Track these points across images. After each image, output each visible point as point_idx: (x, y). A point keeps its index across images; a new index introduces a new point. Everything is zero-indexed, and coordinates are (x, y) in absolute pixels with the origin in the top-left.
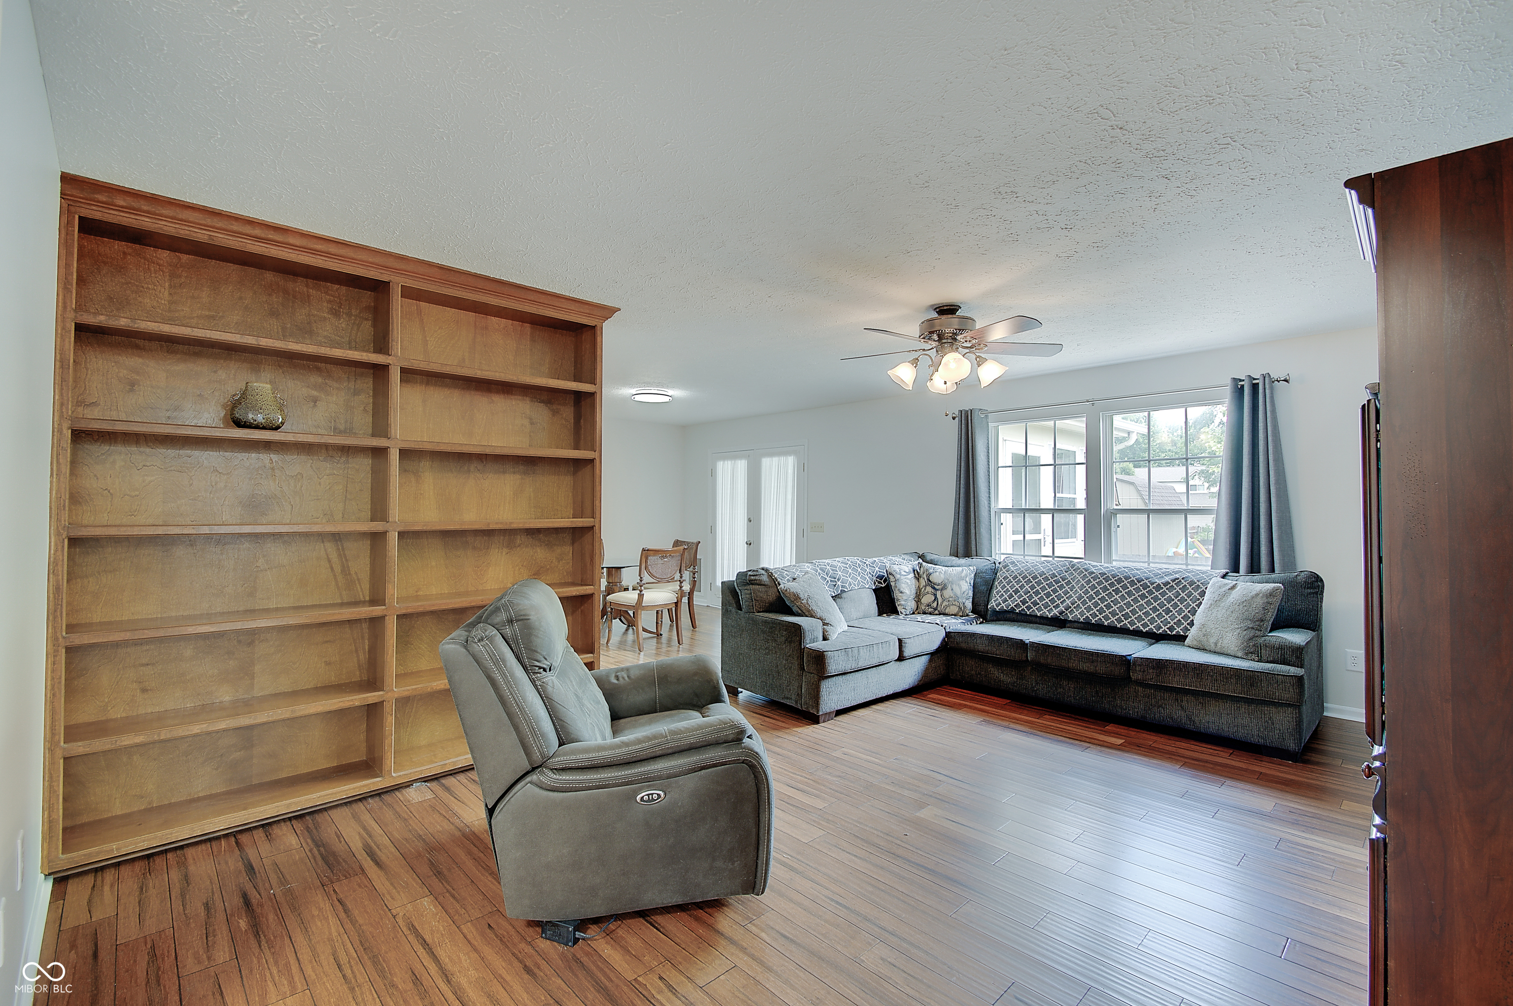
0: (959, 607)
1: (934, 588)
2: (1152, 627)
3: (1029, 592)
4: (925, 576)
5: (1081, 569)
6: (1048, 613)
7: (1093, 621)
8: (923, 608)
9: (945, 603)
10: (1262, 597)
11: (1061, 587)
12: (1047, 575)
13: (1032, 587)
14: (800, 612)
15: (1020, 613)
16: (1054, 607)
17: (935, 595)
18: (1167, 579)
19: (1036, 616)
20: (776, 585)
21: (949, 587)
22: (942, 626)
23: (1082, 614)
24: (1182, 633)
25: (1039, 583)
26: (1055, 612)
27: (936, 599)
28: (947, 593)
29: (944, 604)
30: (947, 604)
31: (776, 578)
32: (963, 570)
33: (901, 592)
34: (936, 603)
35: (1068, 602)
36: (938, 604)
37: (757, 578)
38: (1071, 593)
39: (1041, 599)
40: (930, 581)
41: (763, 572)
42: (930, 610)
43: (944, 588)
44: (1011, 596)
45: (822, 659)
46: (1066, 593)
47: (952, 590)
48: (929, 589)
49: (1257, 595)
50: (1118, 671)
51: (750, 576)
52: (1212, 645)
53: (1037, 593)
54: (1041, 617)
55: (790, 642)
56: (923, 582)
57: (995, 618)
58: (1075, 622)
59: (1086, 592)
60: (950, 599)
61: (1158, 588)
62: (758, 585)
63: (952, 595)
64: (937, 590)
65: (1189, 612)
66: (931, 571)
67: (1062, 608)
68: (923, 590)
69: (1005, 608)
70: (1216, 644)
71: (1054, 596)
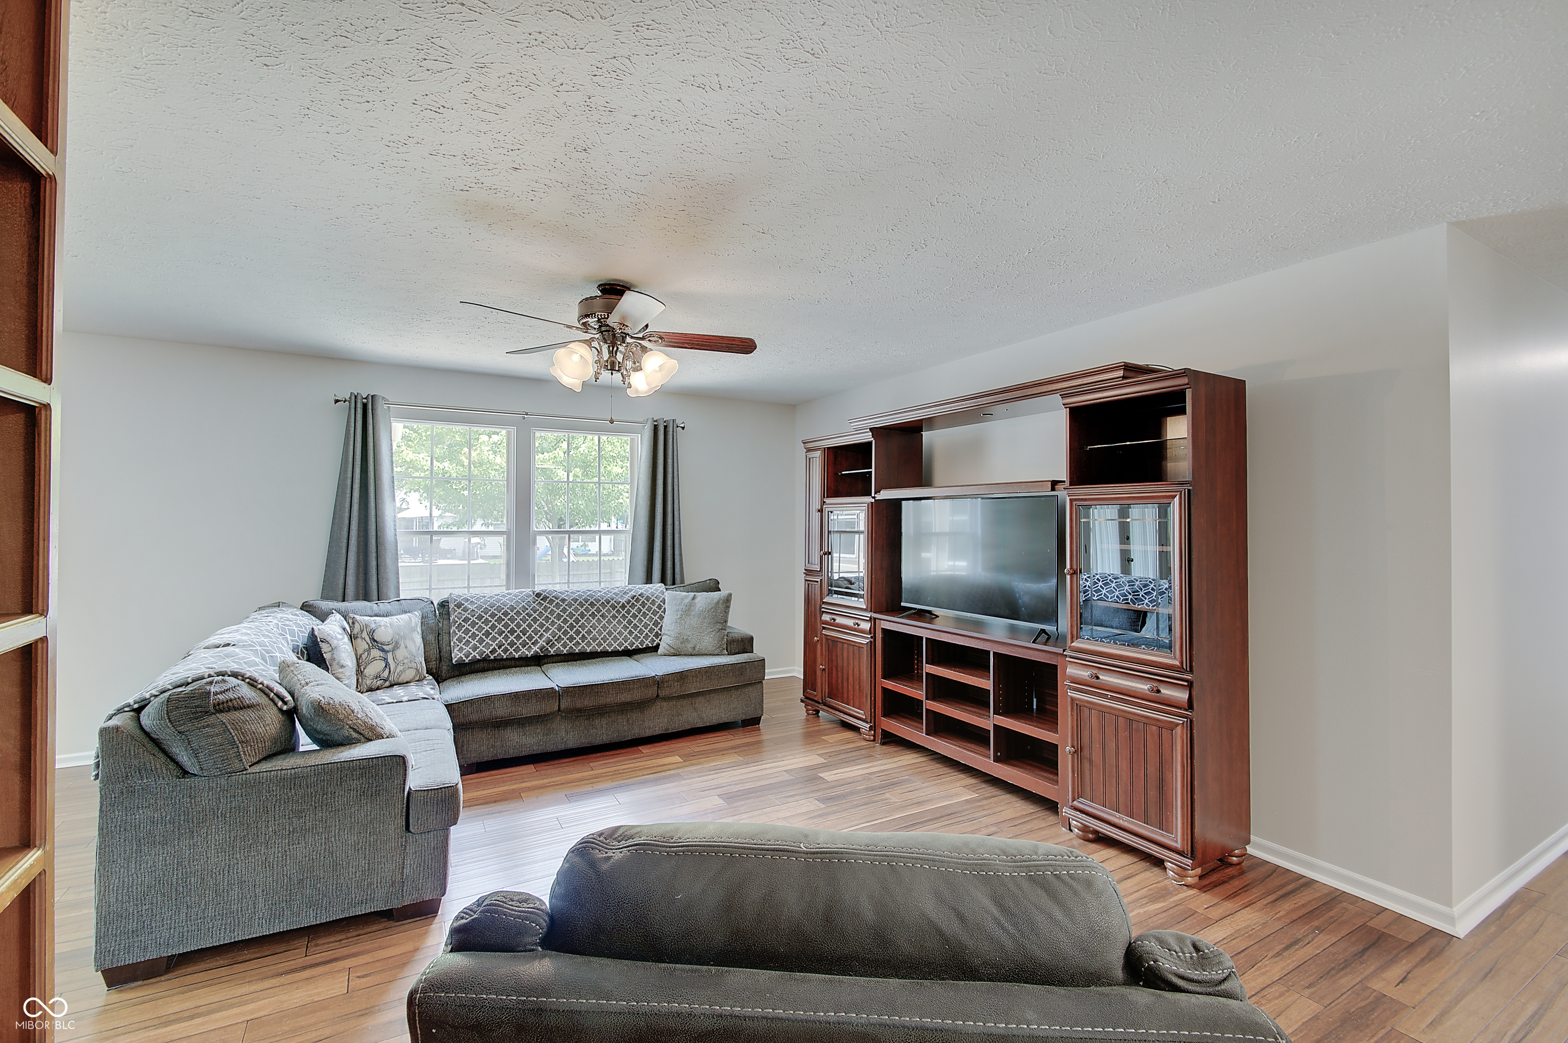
0: (416, 669)
1: (383, 650)
2: (626, 644)
3: (504, 632)
4: (365, 635)
5: (550, 597)
6: (527, 653)
7: (565, 652)
8: (369, 682)
9: (400, 668)
10: (722, 603)
11: (535, 620)
12: (518, 608)
13: (506, 626)
14: (355, 735)
15: (495, 660)
16: (532, 644)
17: (386, 660)
18: (627, 597)
19: (514, 659)
20: (272, 700)
21: (402, 645)
23: (565, 645)
24: (650, 645)
25: (512, 620)
26: (536, 649)
27: (387, 665)
28: (401, 653)
29: (398, 670)
30: (402, 668)
31: (267, 687)
32: (410, 618)
33: (342, 666)
34: (387, 670)
35: (547, 635)
36: (390, 672)
37: (231, 695)
38: (547, 625)
39: (518, 637)
40: (375, 641)
41: (233, 681)
42: (380, 683)
43: (396, 647)
44: (481, 641)
46: (542, 625)
47: (406, 647)
48: (375, 653)
49: (718, 602)
51: (216, 694)
52: (690, 650)
53: (512, 632)
54: (520, 658)
56: (362, 645)
57: (457, 673)
58: (557, 655)
59: (565, 621)
60: (406, 661)
61: (623, 607)
62: (235, 709)
63: (407, 654)
64: (388, 652)
65: (653, 625)
66: (373, 626)
67: (542, 642)
68: (364, 657)
69: (478, 657)
70: (694, 648)
71: (530, 632)
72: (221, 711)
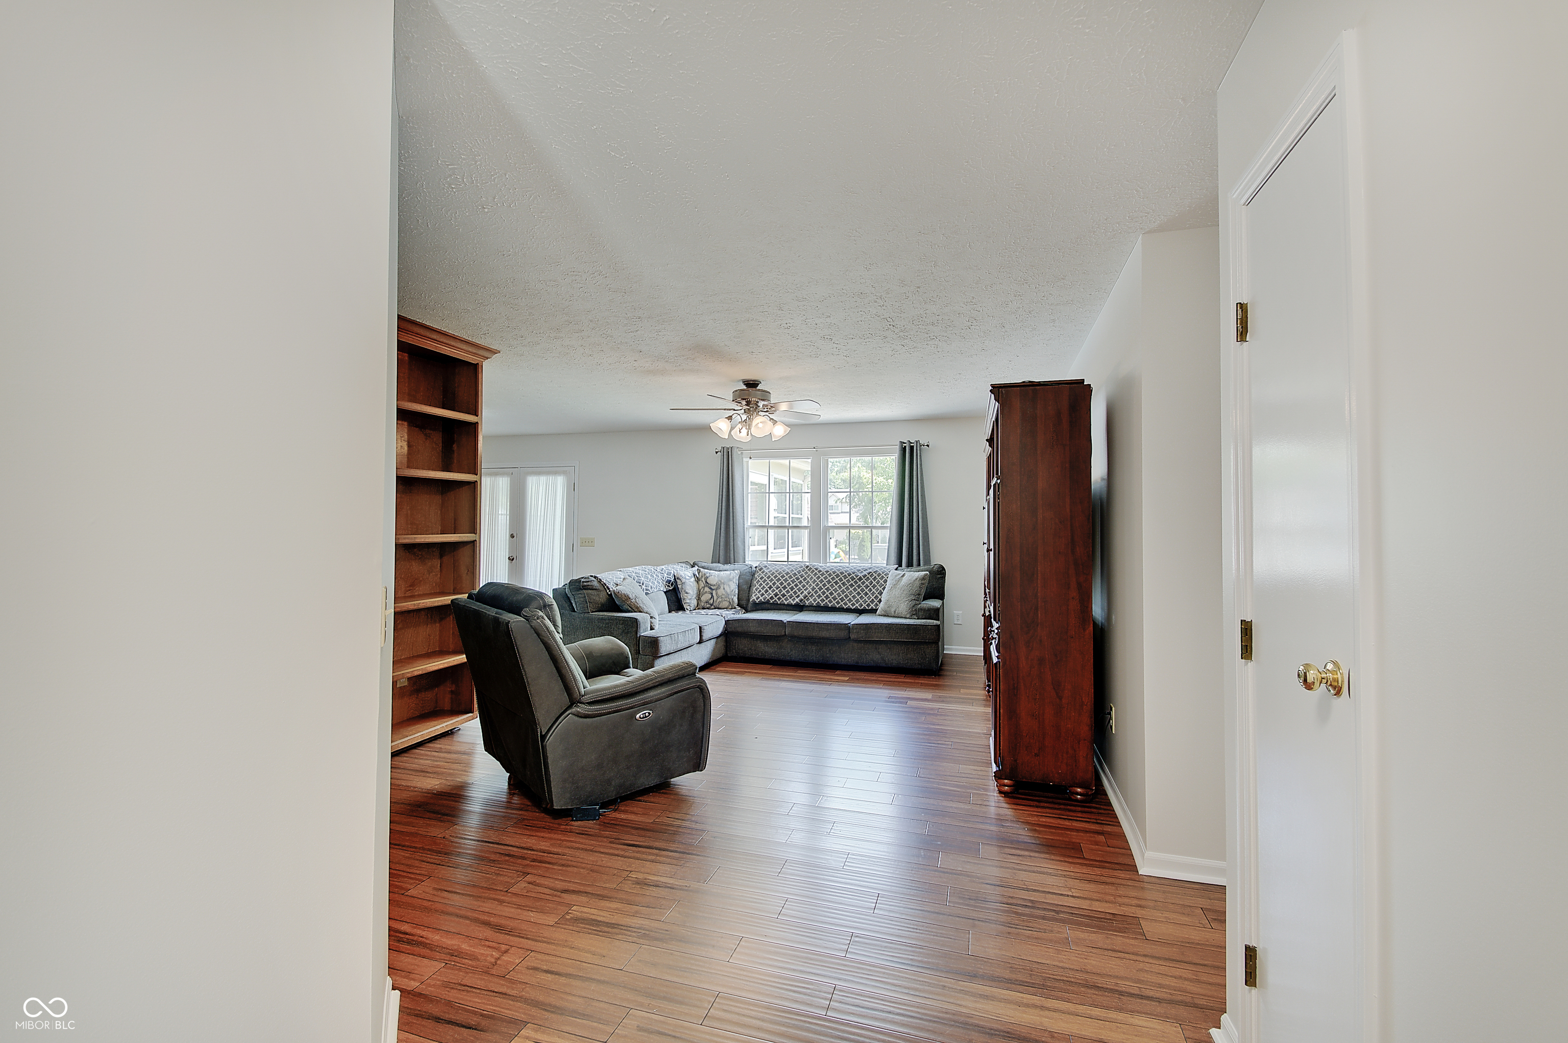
0: (729, 602)
1: (711, 588)
2: (857, 605)
3: (779, 587)
4: (703, 579)
5: (813, 569)
6: (792, 602)
7: (822, 605)
8: (703, 604)
9: (719, 600)
10: (919, 581)
11: (800, 583)
12: (791, 574)
13: (781, 584)
14: (630, 609)
15: (773, 603)
16: (796, 597)
17: (712, 594)
18: (865, 573)
19: (784, 604)
21: (722, 587)
22: (722, 616)
23: (815, 600)
24: (874, 608)
25: (786, 580)
26: (797, 600)
27: (712, 596)
28: (721, 592)
29: (718, 601)
30: (721, 600)
31: (605, 584)
32: (731, 573)
33: (687, 593)
34: (712, 600)
35: (805, 592)
36: (714, 601)
37: (589, 583)
38: (807, 586)
39: (788, 592)
40: (707, 583)
41: (593, 579)
42: (708, 606)
43: (718, 588)
44: (767, 591)
45: (657, 643)
46: (804, 586)
47: (724, 589)
48: (707, 589)
49: (916, 579)
50: (843, 634)
51: (583, 582)
52: (893, 613)
53: (785, 588)
54: (788, 605)
55: (628, 633)
56: (702, 584)
57: (754, 609)
58: (810, 606)
59: (817, 585)
60: (723, 596)
61: (860, 579)
62: (591, 589)
63: (724, 593)
64: (714, 590)
65: (878, 593)
66: (708, 575)
67: (801, 597)
68: (702, 590)
69: (763, 600)
70: (895, 612)
71: (796, 589)
72: (585, 589)
